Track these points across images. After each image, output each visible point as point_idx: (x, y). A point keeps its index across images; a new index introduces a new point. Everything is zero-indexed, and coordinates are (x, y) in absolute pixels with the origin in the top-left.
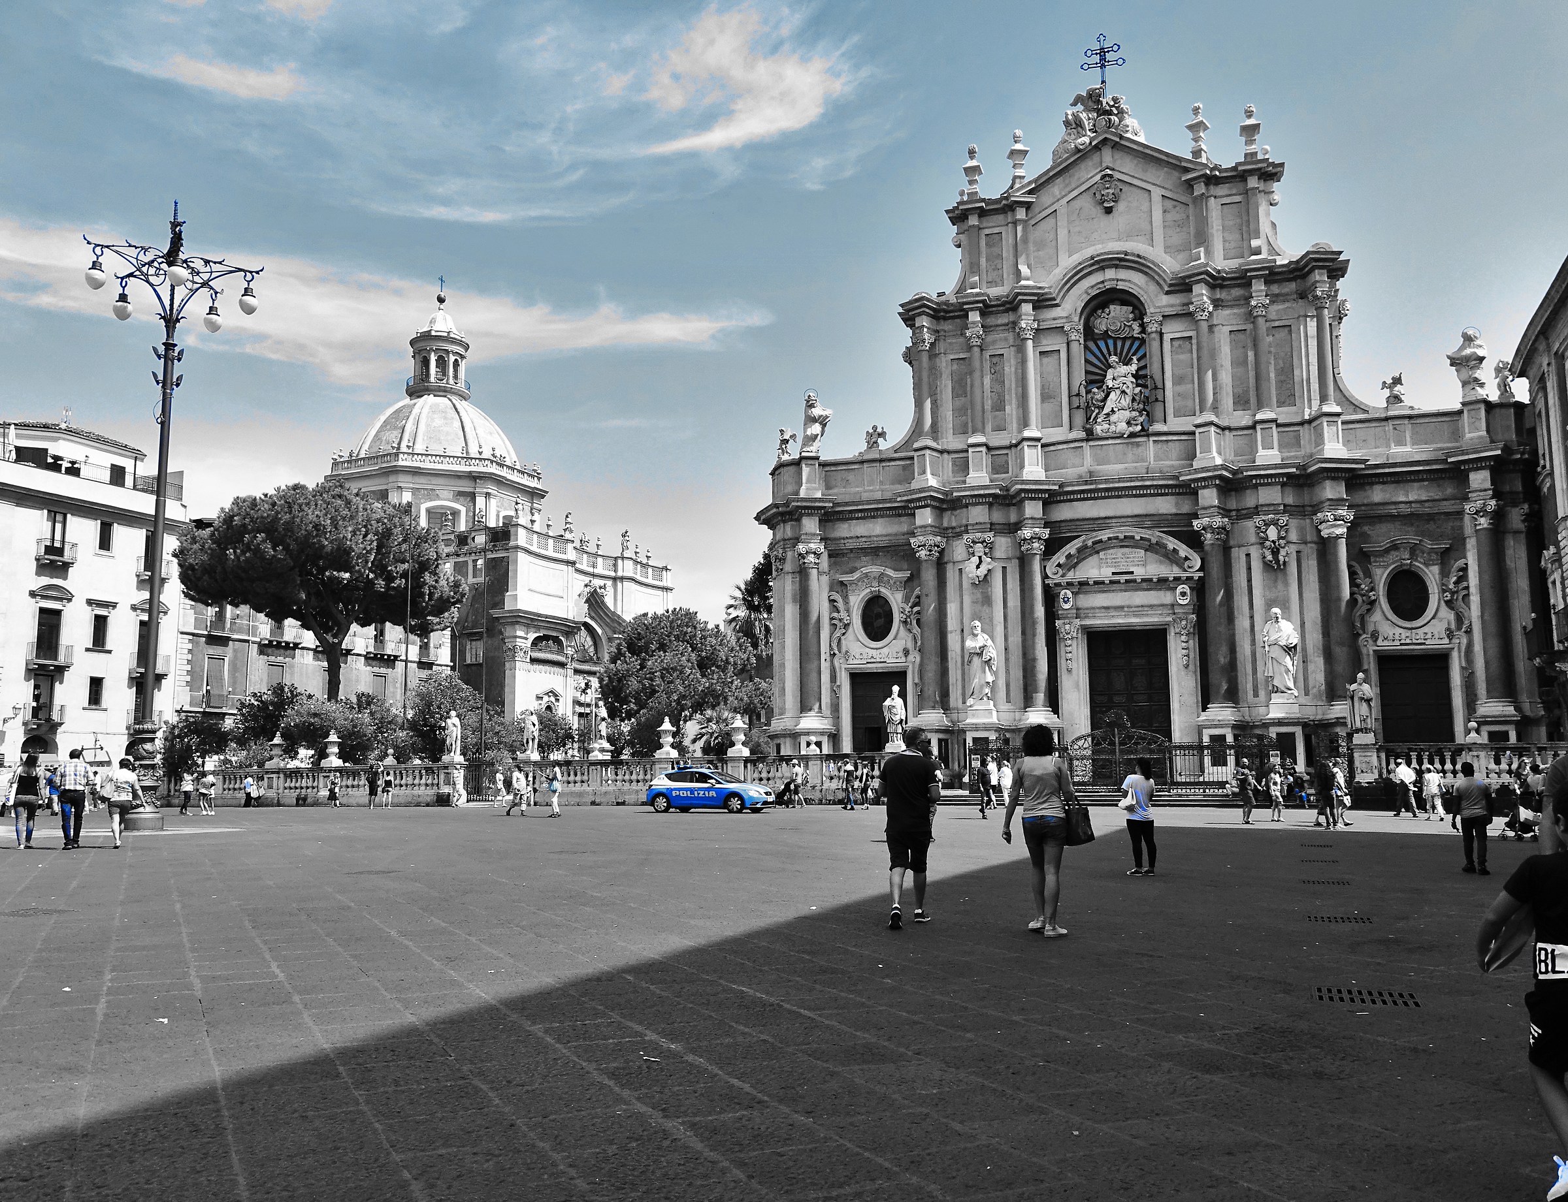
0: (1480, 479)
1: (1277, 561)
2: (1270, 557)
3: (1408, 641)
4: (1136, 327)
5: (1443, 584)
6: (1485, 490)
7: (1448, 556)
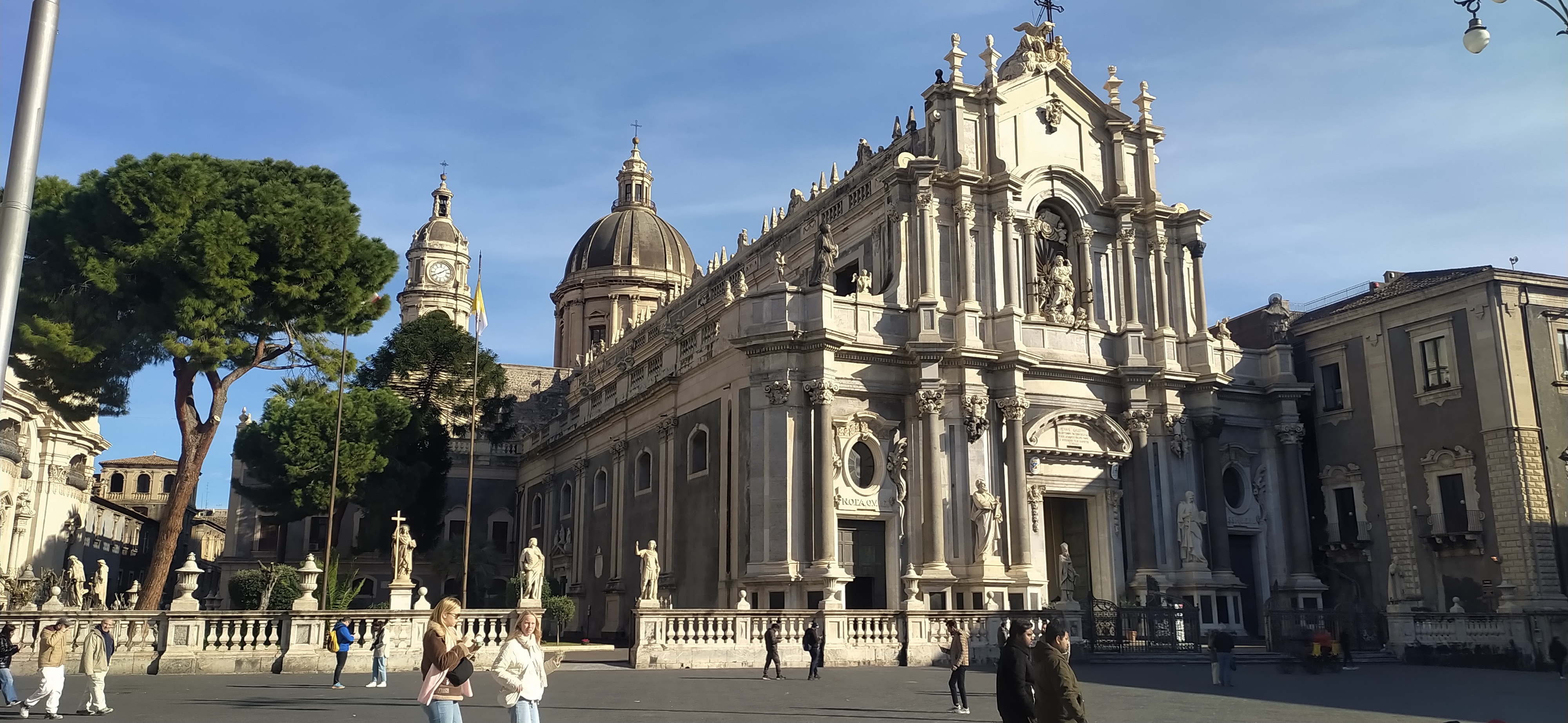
0: (1289, 407)
1: (1182, 452)
2: (1179, 449)
3: (1237, 525)
4: (1063, 233)
5: (1253, 482)
6: (1294, 416)
7: (1254, 459)
